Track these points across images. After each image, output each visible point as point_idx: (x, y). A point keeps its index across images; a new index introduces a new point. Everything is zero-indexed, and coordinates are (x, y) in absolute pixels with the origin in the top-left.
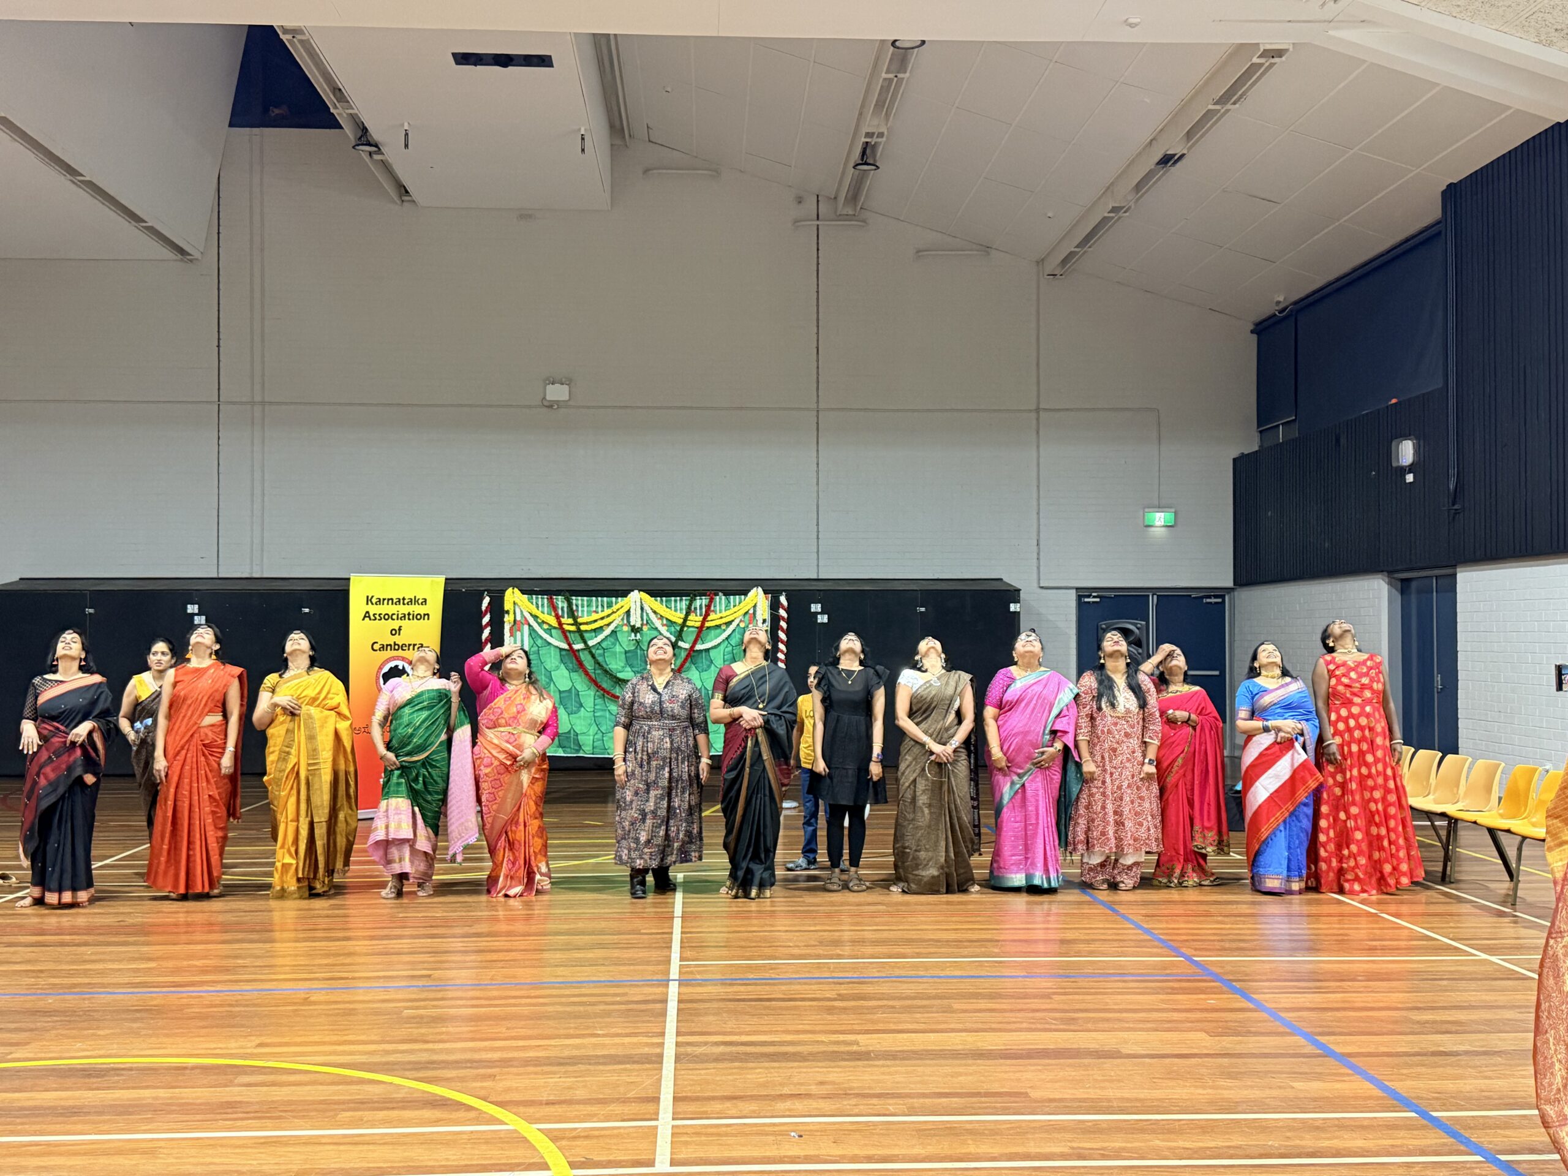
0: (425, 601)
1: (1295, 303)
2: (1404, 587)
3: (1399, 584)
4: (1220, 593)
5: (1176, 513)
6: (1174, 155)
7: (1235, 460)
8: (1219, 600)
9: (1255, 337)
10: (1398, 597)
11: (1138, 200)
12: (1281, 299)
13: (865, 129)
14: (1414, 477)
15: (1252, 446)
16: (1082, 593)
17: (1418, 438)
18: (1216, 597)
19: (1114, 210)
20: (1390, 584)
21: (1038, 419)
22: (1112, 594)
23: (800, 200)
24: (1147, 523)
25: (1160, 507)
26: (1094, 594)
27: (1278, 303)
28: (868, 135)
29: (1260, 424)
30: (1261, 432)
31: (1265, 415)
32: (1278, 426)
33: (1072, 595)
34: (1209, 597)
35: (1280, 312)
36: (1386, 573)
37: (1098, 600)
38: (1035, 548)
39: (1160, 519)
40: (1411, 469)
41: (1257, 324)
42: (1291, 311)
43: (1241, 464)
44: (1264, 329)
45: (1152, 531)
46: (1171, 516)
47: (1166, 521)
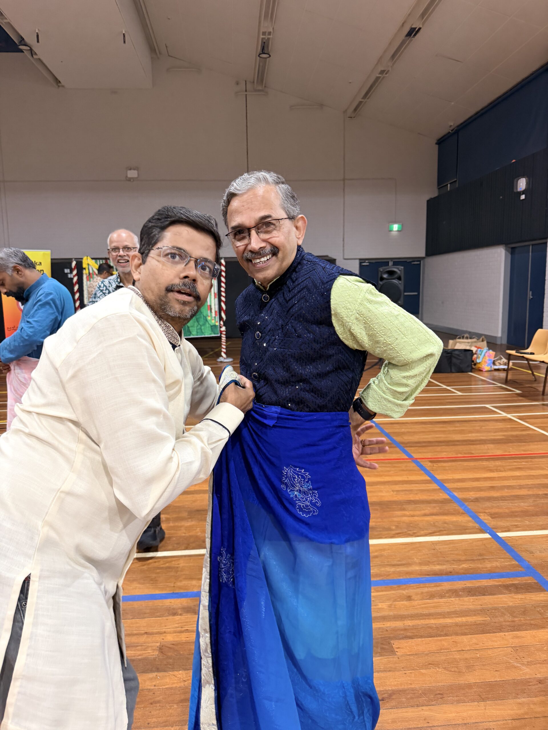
0: (41, 263)
1: (458, 126)
2: (512, 251)
3: (510, 250)
4: (419, 259)
5: (402, 225)
6: (416, 28)
7: (428, 202)
8: (418, 263)
9: (437, 146)
10: (509, 256)
11: (393, 64)
12: (452, 124)
13: (262, 30)
14: (526, 197)
15: (436, 194)
16: (362, 261)
17: (528, 177)
18: (417, 261)
19: (382, 72)
20: (506, 250)
21: (344, 184)
22: (374, 261)
23: (237, 83)
24: (390, 229)
25: (395, 222)
26: (367, 262)
27: (451, 126)
28: (264, 33)
29: (439, 184)
30: (439, 189)
31: (441, 181)
32: (448, 184)
33: (357, 262)
34: (414, 261)
35: (452, 131)
36: (504, 245)
37: (368, 264)
38: (342, 242)
39: (396, 227)
40: (523, 192)
41: (438, 140)
42: (456, 130)
43: (430, 202)
44: (441, 142)
45: (392, 232)
46: (400, 226)
47: (398, 228)
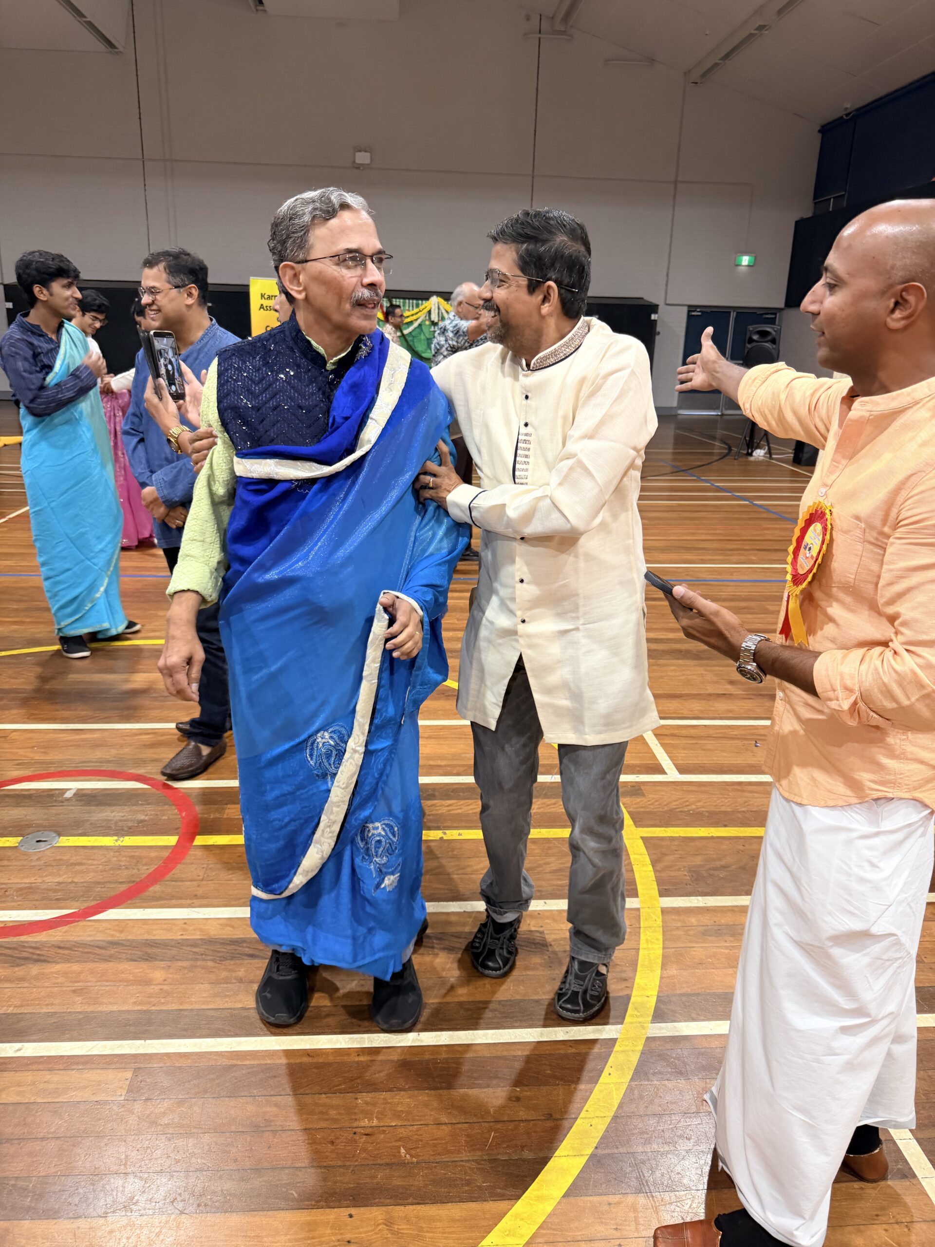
1: (857, 110)
4: (775, 311)
5: (756, 258)
7: (797, 222)
8: (773, 316)
9: (820, 135)
11: (780, 19)
15: (808, 213)
16: (691, 308)
18: (772, 314)
19: (760, 28)
21: (675, 188)
22: (709, 310)
23: (528, 18)
24: (737, 263)
25: (746, 253)
26: (698, 310)
29: (816, 197)
30: (815, 203)
31: (820, 192)
32: (829, 199)
33: (685, 310)
34: (767, 314)
35: (847, 115)
37: (700, 313)
38: (665, 278)
39: (745, 260)
41: (823, 127)
42: (853, 115)
44: (826, 130)
45: (740, 268)
46: (753, 259)
47: (749, 262)
